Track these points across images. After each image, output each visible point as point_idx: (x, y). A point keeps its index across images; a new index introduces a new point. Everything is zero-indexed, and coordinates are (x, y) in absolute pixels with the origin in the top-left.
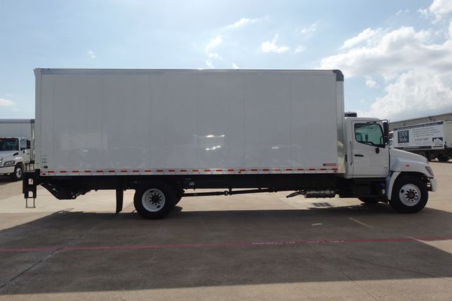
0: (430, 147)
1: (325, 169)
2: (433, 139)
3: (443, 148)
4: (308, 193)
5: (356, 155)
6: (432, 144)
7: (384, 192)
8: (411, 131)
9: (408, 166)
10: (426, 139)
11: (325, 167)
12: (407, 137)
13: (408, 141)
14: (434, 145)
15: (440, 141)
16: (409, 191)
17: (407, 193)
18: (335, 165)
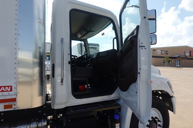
16: (151, 120)
17: (149, 124)
18: (10, 90)
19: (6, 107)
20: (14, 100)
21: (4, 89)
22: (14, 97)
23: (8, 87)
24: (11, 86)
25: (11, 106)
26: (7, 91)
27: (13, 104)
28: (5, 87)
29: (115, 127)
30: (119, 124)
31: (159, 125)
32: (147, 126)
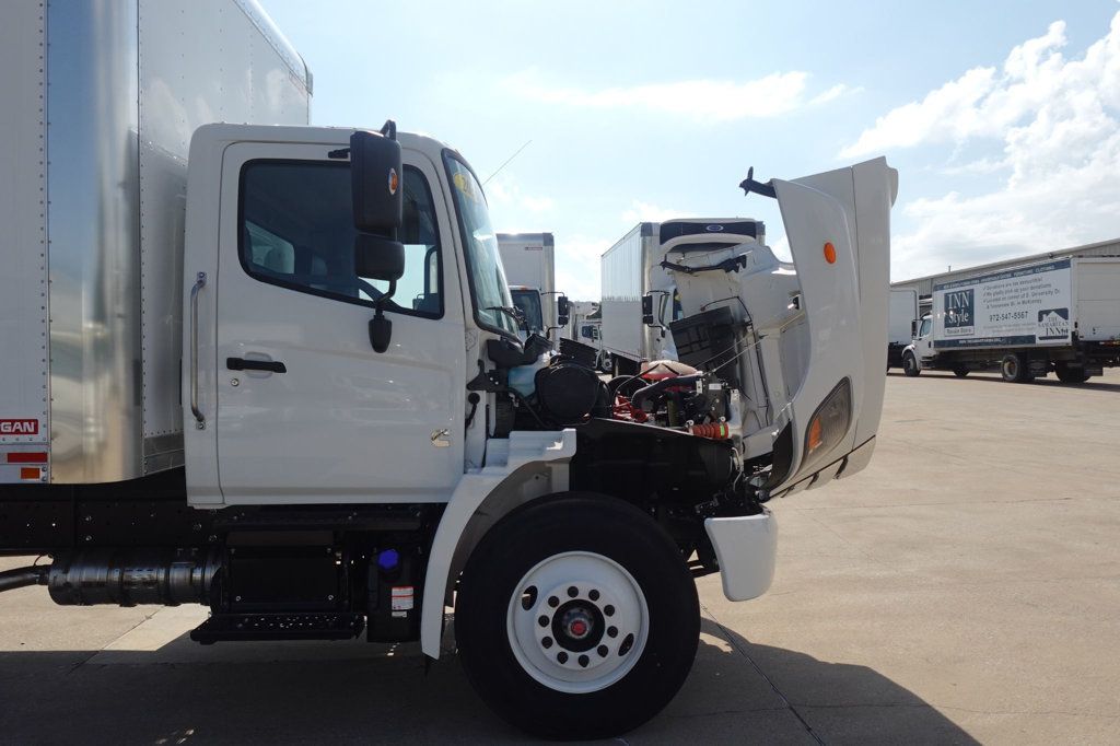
0: (1032, 339)
2: (1041, 314)
3: (1069, 340)
4: (59, 576)
5: (235, 364)
6: (1039, 331)
7: (401, 599)
8: (979, 289)
10: (1022, 315)
12: (970, 310)
13: (971, 322)
14: (1042, 332)
15: (1060, 319)
16: (564, 599)
17: (551, 612)
18: (32, 430)
19: (25, 473)
20: (42, 457)
21: (20, 427)
22: (41, 449)
23: (30, 421)
24: (36, 421)
25: (36, 473)
26: (27, 433)
27: (41, 468)
28: (22, 421)
29: (390, 597)
30: (409, 591)
31: (613, 632)
32: (543, 621)
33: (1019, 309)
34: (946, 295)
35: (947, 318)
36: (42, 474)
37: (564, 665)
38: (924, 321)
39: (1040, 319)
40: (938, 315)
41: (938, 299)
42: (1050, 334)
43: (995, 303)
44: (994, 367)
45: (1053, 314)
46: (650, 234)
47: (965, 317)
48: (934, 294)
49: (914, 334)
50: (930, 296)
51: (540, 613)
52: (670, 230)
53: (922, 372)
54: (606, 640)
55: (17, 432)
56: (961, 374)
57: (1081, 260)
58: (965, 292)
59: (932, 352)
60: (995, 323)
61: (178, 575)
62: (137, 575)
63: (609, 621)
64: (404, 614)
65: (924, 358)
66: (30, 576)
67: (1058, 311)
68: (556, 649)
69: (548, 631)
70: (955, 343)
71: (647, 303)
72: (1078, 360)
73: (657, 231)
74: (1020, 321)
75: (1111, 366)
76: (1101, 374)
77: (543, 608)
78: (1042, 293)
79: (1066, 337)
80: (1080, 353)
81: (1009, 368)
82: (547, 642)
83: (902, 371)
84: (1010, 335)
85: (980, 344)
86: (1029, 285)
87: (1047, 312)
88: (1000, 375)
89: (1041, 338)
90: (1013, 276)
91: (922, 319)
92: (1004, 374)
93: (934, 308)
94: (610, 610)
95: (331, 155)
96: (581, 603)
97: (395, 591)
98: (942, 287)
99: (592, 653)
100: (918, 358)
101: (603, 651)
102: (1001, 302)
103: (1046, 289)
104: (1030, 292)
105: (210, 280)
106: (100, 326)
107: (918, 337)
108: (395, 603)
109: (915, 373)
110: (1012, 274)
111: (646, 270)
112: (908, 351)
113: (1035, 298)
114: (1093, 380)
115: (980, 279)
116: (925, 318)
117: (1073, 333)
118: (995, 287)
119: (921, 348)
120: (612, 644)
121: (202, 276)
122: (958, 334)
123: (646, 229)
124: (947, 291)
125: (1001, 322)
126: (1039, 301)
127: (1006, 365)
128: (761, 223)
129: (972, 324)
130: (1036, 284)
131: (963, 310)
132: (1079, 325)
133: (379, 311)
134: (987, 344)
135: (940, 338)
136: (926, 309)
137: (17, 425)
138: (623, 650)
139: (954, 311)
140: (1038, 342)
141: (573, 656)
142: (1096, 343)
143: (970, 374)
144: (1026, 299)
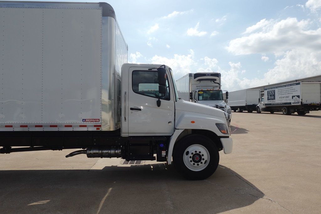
0: (290, 103)
1: (85, 126)
2: (293, 97)
3: (300, 104)
4: (89, 152)
5: (132, 109)
6: (292, 101)
8: (276, 90)
9: (193, 122)
10: (288, 97)
11: (85, 124)
12: (274, 95)
13: (274, 99)
14: (293, 102)
15: (298, 98)
16: (194, 153)
17: (192, 156)
18: (98, 121)
20: (100, 126)
22: (100, 124)
23: (98, 119)
28: (97, 119)
29: (162, 153)
30: (165, 152)
31: (203, 159)
32: (190, 157)
33: (287, 95)
34: (268, 91)
35: (268, 98)
36: (100, 129)
37: (194, 165)
38: (262, 98)
39: (293, 98)
40: (266, 97)
41: (266, 92)
42: (295, 102)
43: (281, 94)
44: (280, 111)
45: (296, 97)
46: (191, 76)
47: (273, 97)
48: (265, 91)
49: (259, 102)
50: (263, 92)
51: (190, 156)
52: (197, 75)
53: (261, 112)
54: (202, 161)
55: (96, 121)
56: (272, 113)
57: (303, 83)
58: (273, 91)
59: (264, 107)
60: (280, 99)
61: (112, 152)
62: (104, 152)
63: (203, 157)
64: (164, 156)
65: (262, 108)
66: (82, 152)
67: (297, 96)
68: (193, 162)
69: (191, 159)
70: (270, 104)
71: (191, 94)
72: (303, 109)
73: (193, 75)
74: (287, 99)
75: (311, 111)
76: (309, 113)
77: (190, 155)
78: (293, 91)
79: (299, 103)
80: (303, 107)
81: (285, 111)
82: (191, 161)
83: (256, 112)
84: (285, 102)
85: (277, 105)
86: (290, 89)
87: (294, 96)
88: (282, 113)
89: (293, 103)
90: (285, 87)
91: (261, 98)
92: (283, 113)
93: (265, 95)
94: (203, 155)
95: (149, 69)
96: (198, 154)
97: (163, 152)
98: (266, 89)
99: (199, 163)
100: (260, 108)
101: (202, 163)
102: (282, 93)
103: (294, 90)
104: (290, 91)
105: (127, 93)
106: (110, 101)
107: (260, 103)
108: (163, 154)
109: (259, 112)
110: (285, 86)
111: (190, 85)
112: (258, 106)
113: (291, 92)
114: (307, 114)
115: (277, 87)
116: (262, 97)
117: (301, 102)
118: (281, 89)
119: (261, 105)
120: (203, 162)
121: (126, 92)
122: (271, 102)
123: (190, 75)
124: (268, 90)
125: (282, 99)
126: (292, 93)
127: (284, 110)
128: (220, 73)
129: (275, 99)
130: (291, 89)
131: (272, 96)
132: (303, 100)
133: (159, 99)
134: (279, 105)
135: (266, 103)
136: (262, 95)
137: (96, 120)
138: (205, 163)
139: (270, 96)
140: (292, 104)
141: (196, 164)
142: (307, 105)
143: (274, 113)
144: (289, 93)
